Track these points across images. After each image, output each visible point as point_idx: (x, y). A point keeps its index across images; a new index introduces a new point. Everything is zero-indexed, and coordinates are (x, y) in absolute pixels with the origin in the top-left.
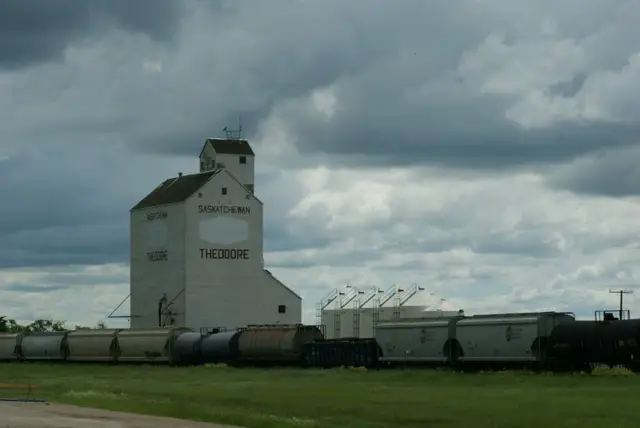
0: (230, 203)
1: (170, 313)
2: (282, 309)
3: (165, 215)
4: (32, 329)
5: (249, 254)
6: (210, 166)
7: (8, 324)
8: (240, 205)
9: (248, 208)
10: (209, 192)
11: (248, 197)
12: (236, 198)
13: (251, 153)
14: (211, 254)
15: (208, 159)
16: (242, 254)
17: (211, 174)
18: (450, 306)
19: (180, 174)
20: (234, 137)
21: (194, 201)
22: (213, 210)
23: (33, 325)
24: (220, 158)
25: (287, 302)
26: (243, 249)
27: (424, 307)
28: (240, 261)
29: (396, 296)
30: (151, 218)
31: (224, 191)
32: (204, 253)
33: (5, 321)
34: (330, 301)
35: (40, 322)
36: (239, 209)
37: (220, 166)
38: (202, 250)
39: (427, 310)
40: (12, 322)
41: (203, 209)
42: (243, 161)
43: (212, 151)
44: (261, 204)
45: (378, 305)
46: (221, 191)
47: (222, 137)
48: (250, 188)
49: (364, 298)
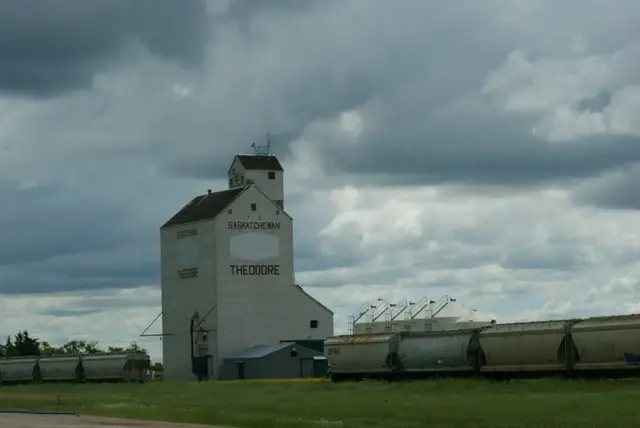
0: (260, 219)
1: (202, 330)
2: (314, 324)
3: (194, 232)
4: (65, 350)
5: (279, 269)
6: (239, 182)
7: (41, 347)
8: (270, 221)
9: (278, 223)
10: (238, 209)
11: (277, 212)
12: (266, 214)
13: (280, 169)
14: (242, 270)
15: (236, 176)
16: (272, 270)
17: (241, 190)
18: (481, 317)
19: (209, 191)
20: (263, 152)
21: (223, 218)
22: (244, 226)
23: (66, 346)
24: (250, 174)
25: (320, 317)
26: (273, 264)
27: (456, 318)
28: (270, 276)
29: (427, 308)
30: (182, 235)
31: (254, 207)
32: (235, 269)
33: (38, 344)
34: (362, 315)
35: (73, 343)
36: (269, 225)
37: (249, 182)
38: (233, 266)
39: (458, 321)
40: (45, 344)
41: (233, 226)
42: (272, 176)
43: (240, 167)
44: (291, 219)
45: (410, 317)
46: (250, 208)
47: (251, 153)
48: (280, 203)
49: (396, 310)
